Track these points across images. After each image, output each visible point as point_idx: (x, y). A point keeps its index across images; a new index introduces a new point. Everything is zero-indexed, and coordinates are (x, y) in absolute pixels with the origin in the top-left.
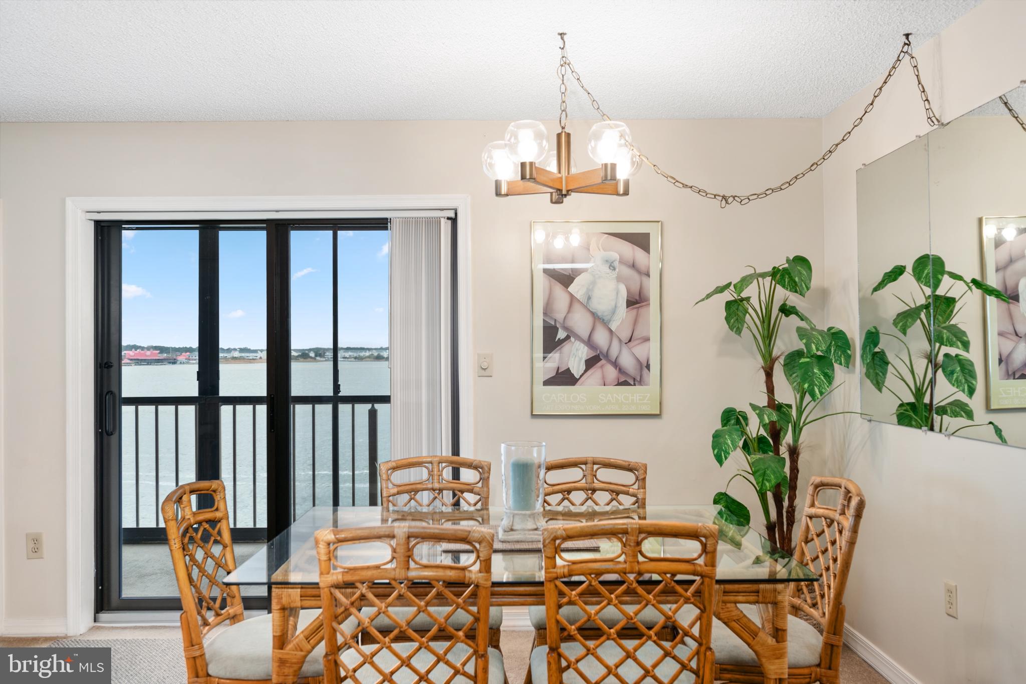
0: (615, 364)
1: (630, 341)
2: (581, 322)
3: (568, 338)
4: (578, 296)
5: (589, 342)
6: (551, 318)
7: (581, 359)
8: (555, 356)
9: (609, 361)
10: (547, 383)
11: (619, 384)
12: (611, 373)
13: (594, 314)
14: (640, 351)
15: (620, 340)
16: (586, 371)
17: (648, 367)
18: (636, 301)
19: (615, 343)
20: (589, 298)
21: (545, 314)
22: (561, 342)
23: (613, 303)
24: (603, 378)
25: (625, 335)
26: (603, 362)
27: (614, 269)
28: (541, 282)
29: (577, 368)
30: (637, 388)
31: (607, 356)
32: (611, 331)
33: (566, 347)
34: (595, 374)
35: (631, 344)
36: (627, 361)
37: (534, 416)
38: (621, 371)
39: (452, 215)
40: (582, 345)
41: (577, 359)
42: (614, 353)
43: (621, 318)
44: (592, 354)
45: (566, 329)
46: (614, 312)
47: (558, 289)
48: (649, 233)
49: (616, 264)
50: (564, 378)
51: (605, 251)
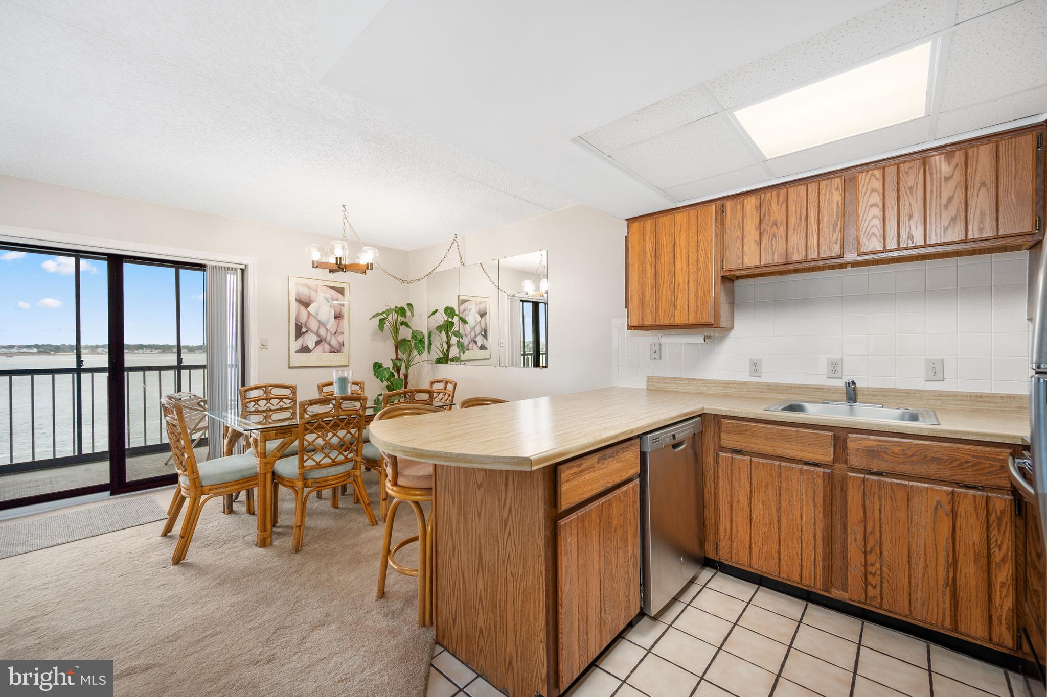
0: (329, 344)
1: (335, 334)
2: (313, 325)
3: (307, 331)
4: (312, 312)
5: (317, 334)
6: (299, 322)
7: (313, 341)
8: (300, 340)
9: (326, 342)
10: (296, 352)
11: (331, 352)
12: (327, 347)
13: (319, 321)
14: (340, 338)
15: (331, 333)
16: (315, 347)
17: (343, 345)
18: (338, 316)
19: (329, 334)
20: (317, 314)
21: (296, 320)
22: (304, 333)
23: (328, 317)
24: (324, 349)
25: (333, 331)
26: (323, 342)
27: (329, 302)
28: (294, 305)
29: (311, 345)
30: (339, 353)
31: (325, 340)
32: (327, 329)
33: (306, 336)
34: (320, 347)
35: (336, 335)
36: (334, 342)
37: (290, 367)
38: (332, 347)
39: (243, 267)
40: (314, 335)
41: (311, 341)
42: (328, 339)
43: (332, 324)
44: (318, 339)
45: (306, 327)
46: (328, 321)
47: (303, 309)
48: (344, 288)
49: (330, 300)
50: (305, 350)
51: (325, 293)
